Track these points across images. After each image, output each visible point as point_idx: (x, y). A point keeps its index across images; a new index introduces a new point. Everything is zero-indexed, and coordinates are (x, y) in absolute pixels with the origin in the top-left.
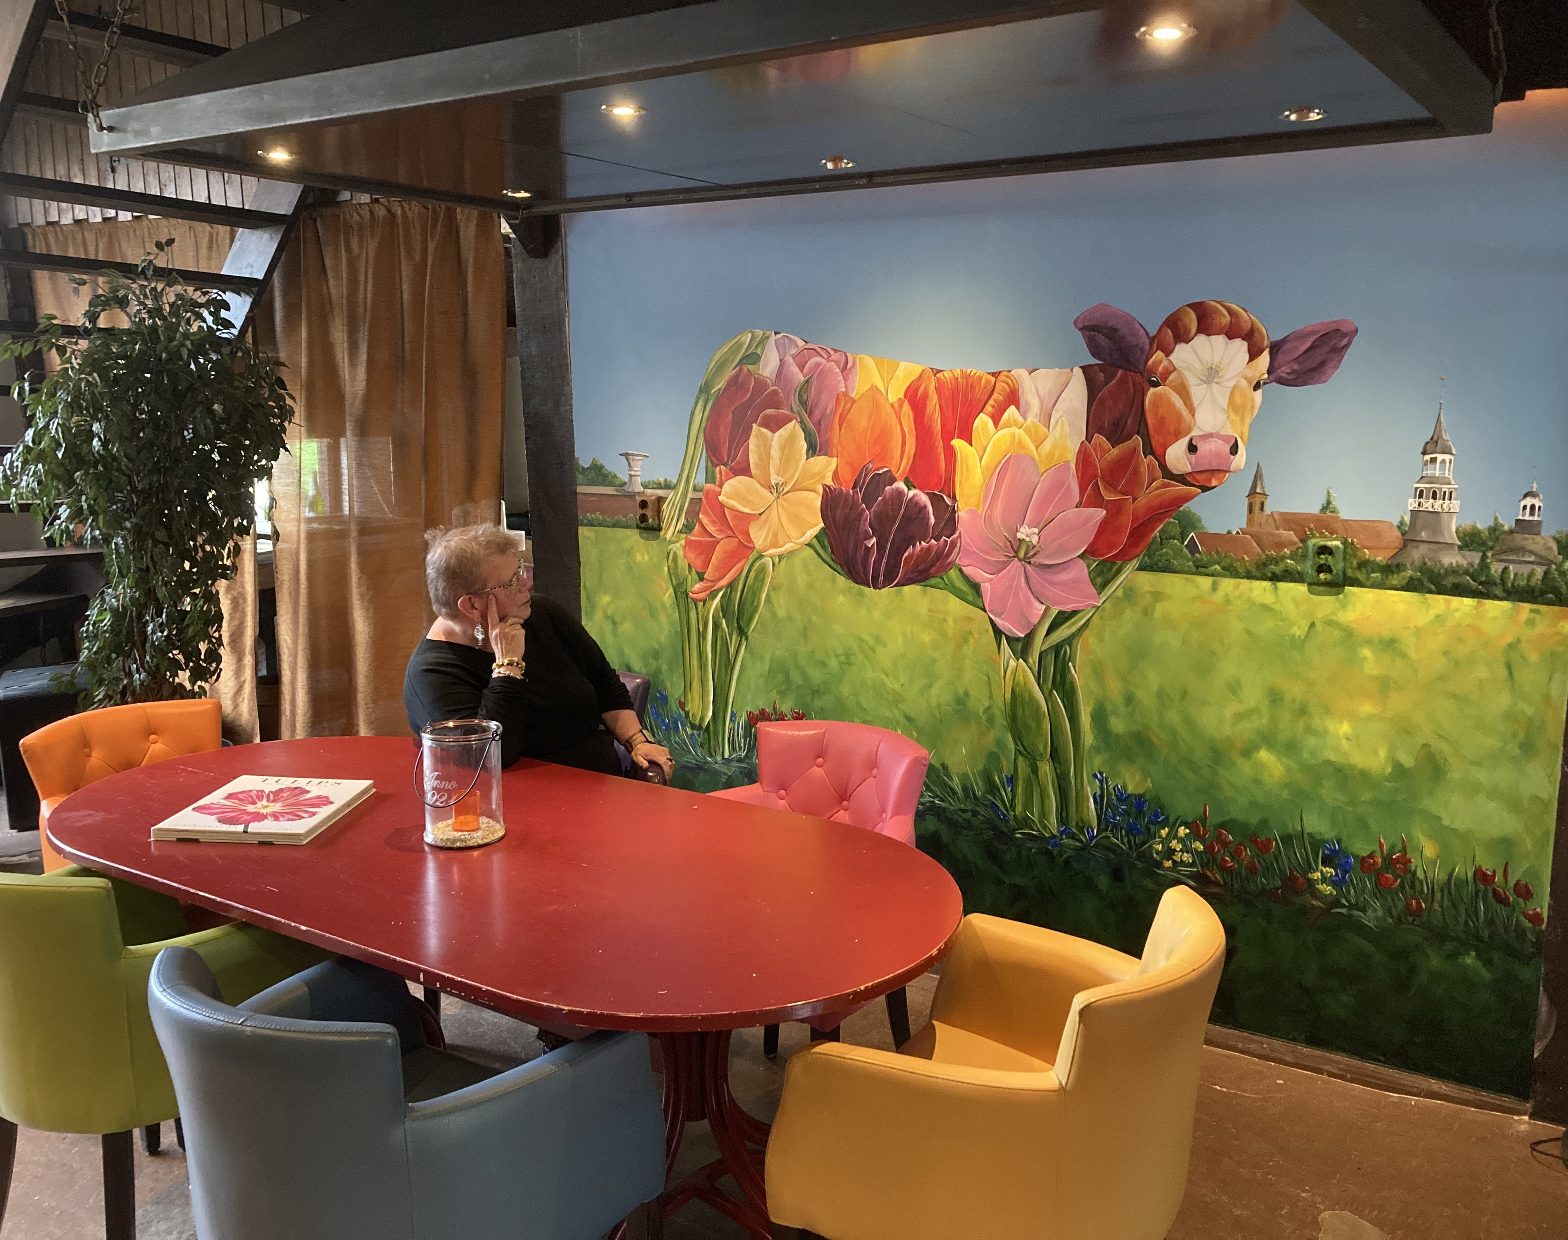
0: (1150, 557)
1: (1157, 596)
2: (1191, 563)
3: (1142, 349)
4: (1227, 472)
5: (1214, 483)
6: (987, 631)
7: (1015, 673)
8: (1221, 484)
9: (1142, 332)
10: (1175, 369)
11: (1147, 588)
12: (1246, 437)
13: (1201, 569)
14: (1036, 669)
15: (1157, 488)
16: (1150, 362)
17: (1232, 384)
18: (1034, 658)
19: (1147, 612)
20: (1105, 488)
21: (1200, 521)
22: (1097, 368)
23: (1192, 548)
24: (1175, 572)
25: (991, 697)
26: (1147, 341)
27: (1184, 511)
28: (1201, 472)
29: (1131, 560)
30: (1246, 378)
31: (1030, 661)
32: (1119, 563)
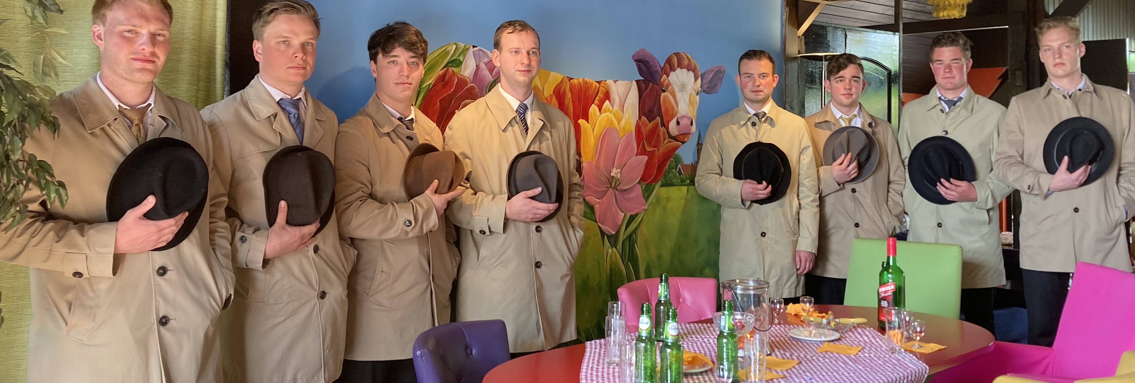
0: (665, 180)
1: (668, 199)
2: (679, 181)
3: (659, 73)
4: (690, 134)
5: (686, 140)
6: (598, 234)
7: (611, 257)
8: (688, 140)
9: (658, 65)
10: (670, 84)
11: (665, 196)
12: (695, 117)
13: (683, 183)
14: (621, 252)
15: (667, 143)
16: (662, 80)
17: (689, 92)
18: (620, 246)
19: (665, 209)
20: (647, 145)
21: (682, 159)
22: (642, 82)
23: (680, 173)
24: (674, 186)
25: (600, 275)
26: (660, 69)
27: (676, 155)
28: (681, 135)
29: (657, 182)
30: (694, 89)
31: (618, 247)
32: (653, 184)
